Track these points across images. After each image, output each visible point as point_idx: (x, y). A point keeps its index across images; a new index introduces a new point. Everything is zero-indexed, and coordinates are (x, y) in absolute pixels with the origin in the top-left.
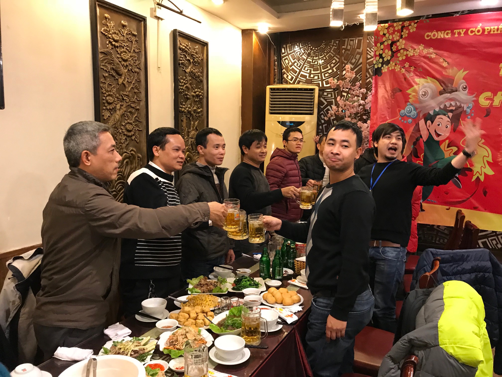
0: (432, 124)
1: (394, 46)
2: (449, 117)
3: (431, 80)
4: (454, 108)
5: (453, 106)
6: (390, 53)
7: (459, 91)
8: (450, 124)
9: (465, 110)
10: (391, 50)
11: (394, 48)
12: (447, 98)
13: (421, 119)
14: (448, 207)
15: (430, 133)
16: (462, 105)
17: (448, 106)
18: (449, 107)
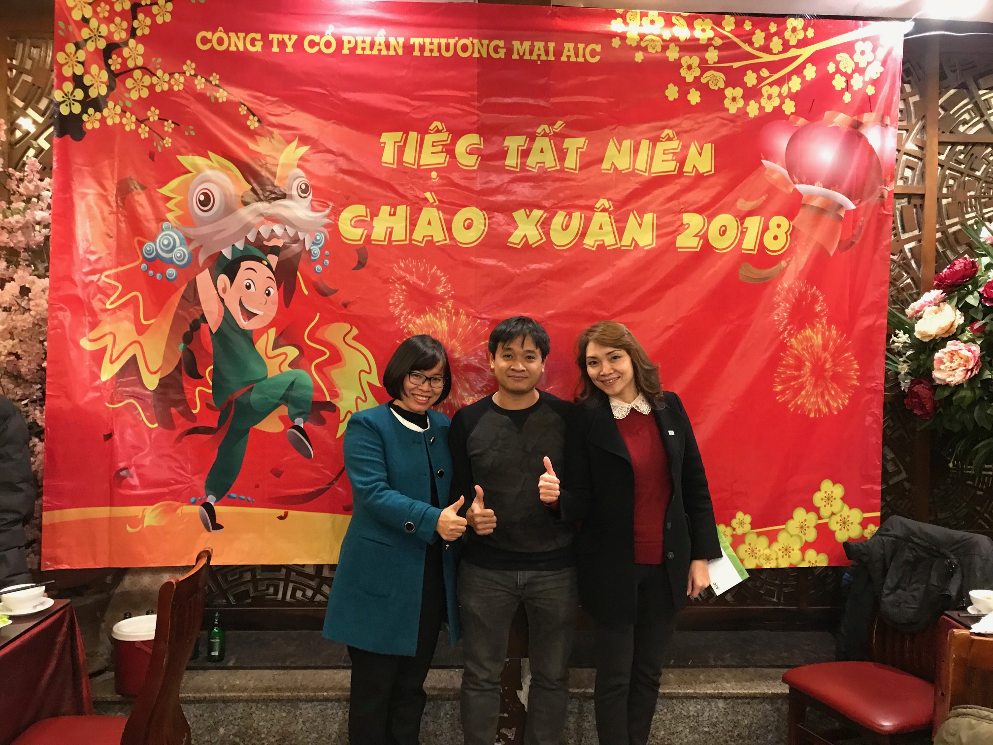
0: (231, 285)
1: (114, 57)
2: (269, 266)
3: (218, 162)
4: (280, 243)
5: (278, 238)
6: (105, 76)
7: (291, 197)
8: (275, 285)
9: (307, 249)
10: (108, 66)
11: (115, 63)
12: (261, 215)
13: (202, 270)
14: (281, 512)
15: (226, 310)
16: (301, 236)
17: (266, 236)
18: (269, 240)
